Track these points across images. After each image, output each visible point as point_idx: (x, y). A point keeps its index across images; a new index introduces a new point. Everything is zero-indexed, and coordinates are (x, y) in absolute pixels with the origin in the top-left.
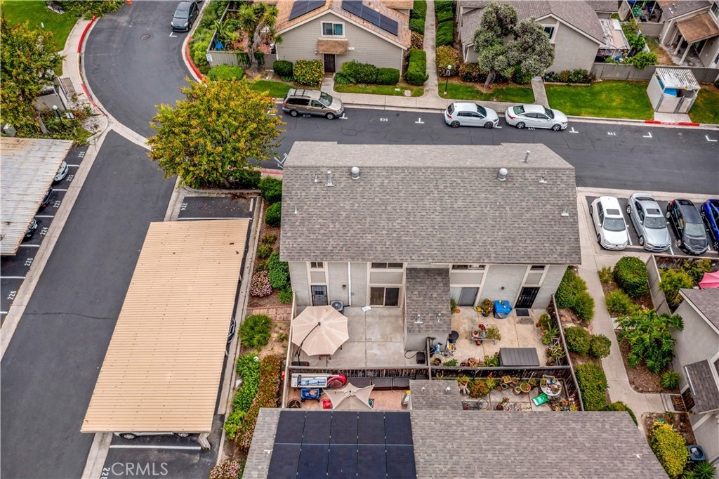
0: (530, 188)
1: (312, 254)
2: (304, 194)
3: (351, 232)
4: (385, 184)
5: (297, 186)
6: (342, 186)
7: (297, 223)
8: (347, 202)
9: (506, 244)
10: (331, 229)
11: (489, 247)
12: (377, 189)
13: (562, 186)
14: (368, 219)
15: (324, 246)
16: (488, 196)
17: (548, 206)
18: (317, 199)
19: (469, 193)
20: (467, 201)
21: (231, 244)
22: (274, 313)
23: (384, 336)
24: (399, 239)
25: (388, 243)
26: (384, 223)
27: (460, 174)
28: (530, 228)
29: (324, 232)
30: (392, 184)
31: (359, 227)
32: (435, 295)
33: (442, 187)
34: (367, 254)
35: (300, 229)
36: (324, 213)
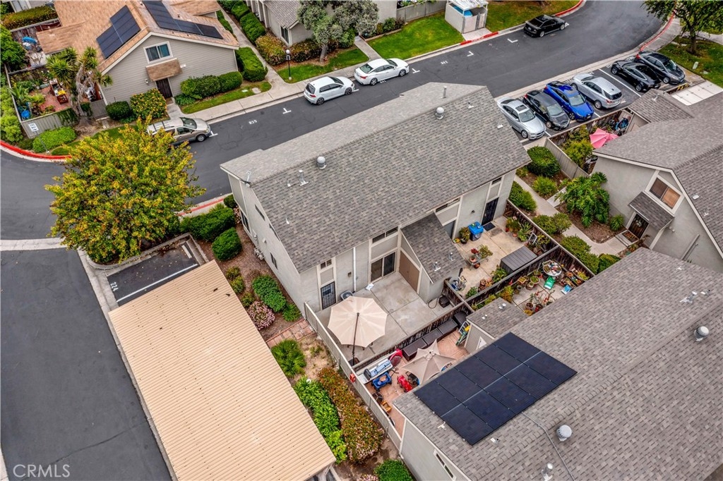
0: (464, 116)
1: (325, 253)
2: (285, 202)
3: (347, 217)
4: (352, 162)
5: (275, 198)
6: (315, 180)
7: (295, 232)
8: (328, 192)
9: (473, 170)
10: (328, 223)
11: (462, 178)
12: (347, 169)
13: (485, 104)
14: (355, 198)
15: (331, 241)
16: (438, 136)
17: (485, 125)
18: (300, 202)
19: (422, 140)
20: (424, 147)
21: (215, 290)
22: (290, 334)
23: (400, 301)
24: (389, 204)
25: (383, 212)
26: (370, 196)
27: (407, 127)
28: (482, 148)
29: (323, 229)
30: (357, 159)
31: (351, 209)
32: (436, 240)
33: (399, 144)
34: (371, 231)
35: (301, 236)
36: (314, 211)
